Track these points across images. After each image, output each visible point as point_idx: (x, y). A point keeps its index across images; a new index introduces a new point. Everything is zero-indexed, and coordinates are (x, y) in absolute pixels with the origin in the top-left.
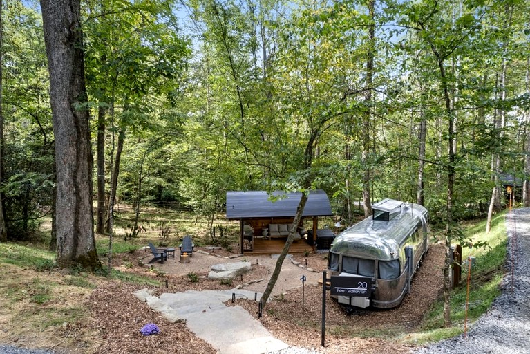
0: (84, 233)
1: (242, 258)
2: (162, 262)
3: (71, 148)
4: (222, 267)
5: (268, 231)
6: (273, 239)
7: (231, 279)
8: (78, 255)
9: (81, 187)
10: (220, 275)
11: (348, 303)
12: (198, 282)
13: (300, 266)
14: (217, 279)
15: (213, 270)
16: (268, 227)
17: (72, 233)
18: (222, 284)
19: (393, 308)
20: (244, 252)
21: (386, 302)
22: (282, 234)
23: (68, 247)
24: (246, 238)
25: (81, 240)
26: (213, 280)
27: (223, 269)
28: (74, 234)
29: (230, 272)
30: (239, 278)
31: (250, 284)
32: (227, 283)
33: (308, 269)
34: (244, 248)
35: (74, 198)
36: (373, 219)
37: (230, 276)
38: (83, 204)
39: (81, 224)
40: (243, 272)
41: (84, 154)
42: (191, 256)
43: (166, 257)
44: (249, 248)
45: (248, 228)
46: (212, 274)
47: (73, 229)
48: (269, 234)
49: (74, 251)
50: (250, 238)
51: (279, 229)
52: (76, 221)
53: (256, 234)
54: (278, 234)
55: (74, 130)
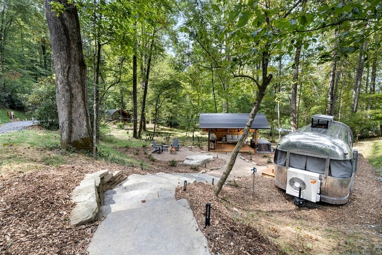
0: (77, 123)
1: (208, 153)
2: (159, 153)
3: (62, 53)
4: (194, 157)
5: (226, 138)
6: (228, 143)
7: (198, 166)
8: (73, 140)
9: (73, 85)
10: (192, 163)
11: (297, 195)
12: (175, 166)
13: (247, 160)
14: (189, 165)
15: (187, 159)
16: (225, 136)
17: (67, 122)
18: (192, 169)
19: (342, 205)
20: (209, 149)
21: (335, 199)
22: (234, 141)
23: (65, 133)
24: (211, 141)
25: (75, 128)
26: (186, 165)
27: (194, 159)
28: (68, 123)
29: (198, 161)
30: (204, 165)
31: (211, 170)
32: (195, 169)
33: (253, 163)
34: (210, 147)
35: (67, 94)
36: (312, 127)
37: (197, 164)
38: (76, 99)
39: (74, 115)
40: (207, 161)
41: (75, 59)
42: (177, 151)
43: (162, 150)
44: (213, 147)
45: (213, 136)
46: (186, 162)
47: (67, 119)
48: (226, 141)
49: (70, 137)
50: (214, 142)
51: (232, 137)
52: (70, 113)
53: (217, 140)
54: (232, 141)
55: (64, 37)
